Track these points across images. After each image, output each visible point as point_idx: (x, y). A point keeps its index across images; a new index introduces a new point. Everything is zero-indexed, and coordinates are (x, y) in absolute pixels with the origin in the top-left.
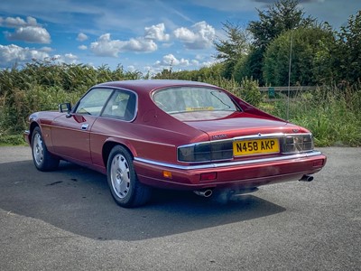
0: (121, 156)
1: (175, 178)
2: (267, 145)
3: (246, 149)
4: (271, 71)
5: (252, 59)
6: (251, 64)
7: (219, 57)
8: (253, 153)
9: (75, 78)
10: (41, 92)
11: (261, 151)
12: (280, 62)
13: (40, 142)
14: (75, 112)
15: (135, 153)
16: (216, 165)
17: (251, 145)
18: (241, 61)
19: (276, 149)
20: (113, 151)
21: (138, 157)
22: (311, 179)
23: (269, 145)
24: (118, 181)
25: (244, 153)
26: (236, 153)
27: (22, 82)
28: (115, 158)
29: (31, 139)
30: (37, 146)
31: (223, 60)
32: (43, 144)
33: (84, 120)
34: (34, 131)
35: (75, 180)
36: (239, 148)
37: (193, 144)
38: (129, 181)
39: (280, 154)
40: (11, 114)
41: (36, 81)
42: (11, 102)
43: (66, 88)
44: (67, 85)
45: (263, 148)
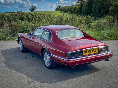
0: (47, 53)
1: (64, 62)
2: (94, 51)
3: (87, 52)
4: (95, 8)
5: (89, 3)
6: (89, 5)
7: (78, 2)
8: (89, 53)
9: (31, 17)
10: (21, 23)
11: (92, 53)
12: (98, 5)
13: (21, 43)
14: (32, 36)
15: (51, 53)
16: (77, 59)
17: (89, 51)
18: (85, 4)
19: (97, 51)
20: (45, 51)
21: (53, 54)
22: (108, 60)
23: (95, 50)
24: (47, 60)
25: (86, 54)
26: (84, 54)
27: (15, 19)
28: (45, 53)
29: (18, 42)
30: (21, 44)
31: (79, 3)
32: (22, 44)
33: (35, 39)
34: (19, 40)
35: (33, 56)
36: (85, 52)
37: (70, 52)
38: (50, 61)
39: (98, 53)
40: (11, 30)
41: (19, 19)
42: (11, 26)
43: (28, 21)
44: (29, 19)
45: (92, 51)
